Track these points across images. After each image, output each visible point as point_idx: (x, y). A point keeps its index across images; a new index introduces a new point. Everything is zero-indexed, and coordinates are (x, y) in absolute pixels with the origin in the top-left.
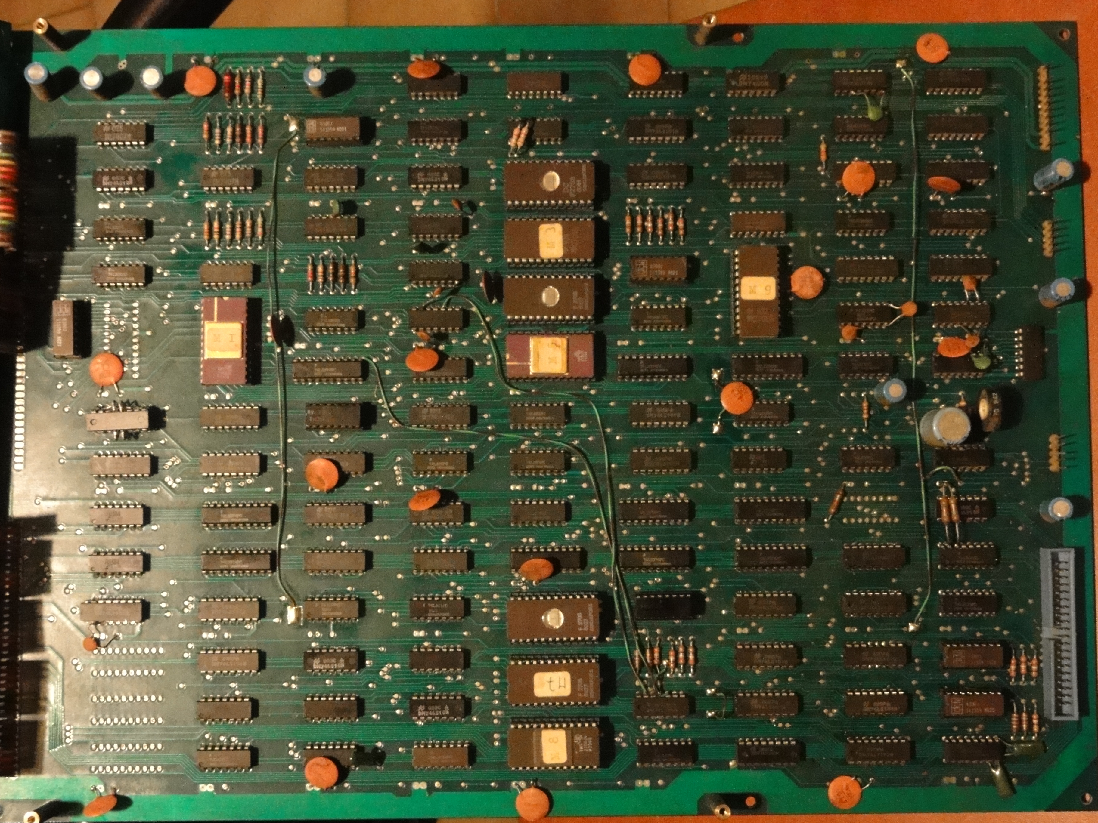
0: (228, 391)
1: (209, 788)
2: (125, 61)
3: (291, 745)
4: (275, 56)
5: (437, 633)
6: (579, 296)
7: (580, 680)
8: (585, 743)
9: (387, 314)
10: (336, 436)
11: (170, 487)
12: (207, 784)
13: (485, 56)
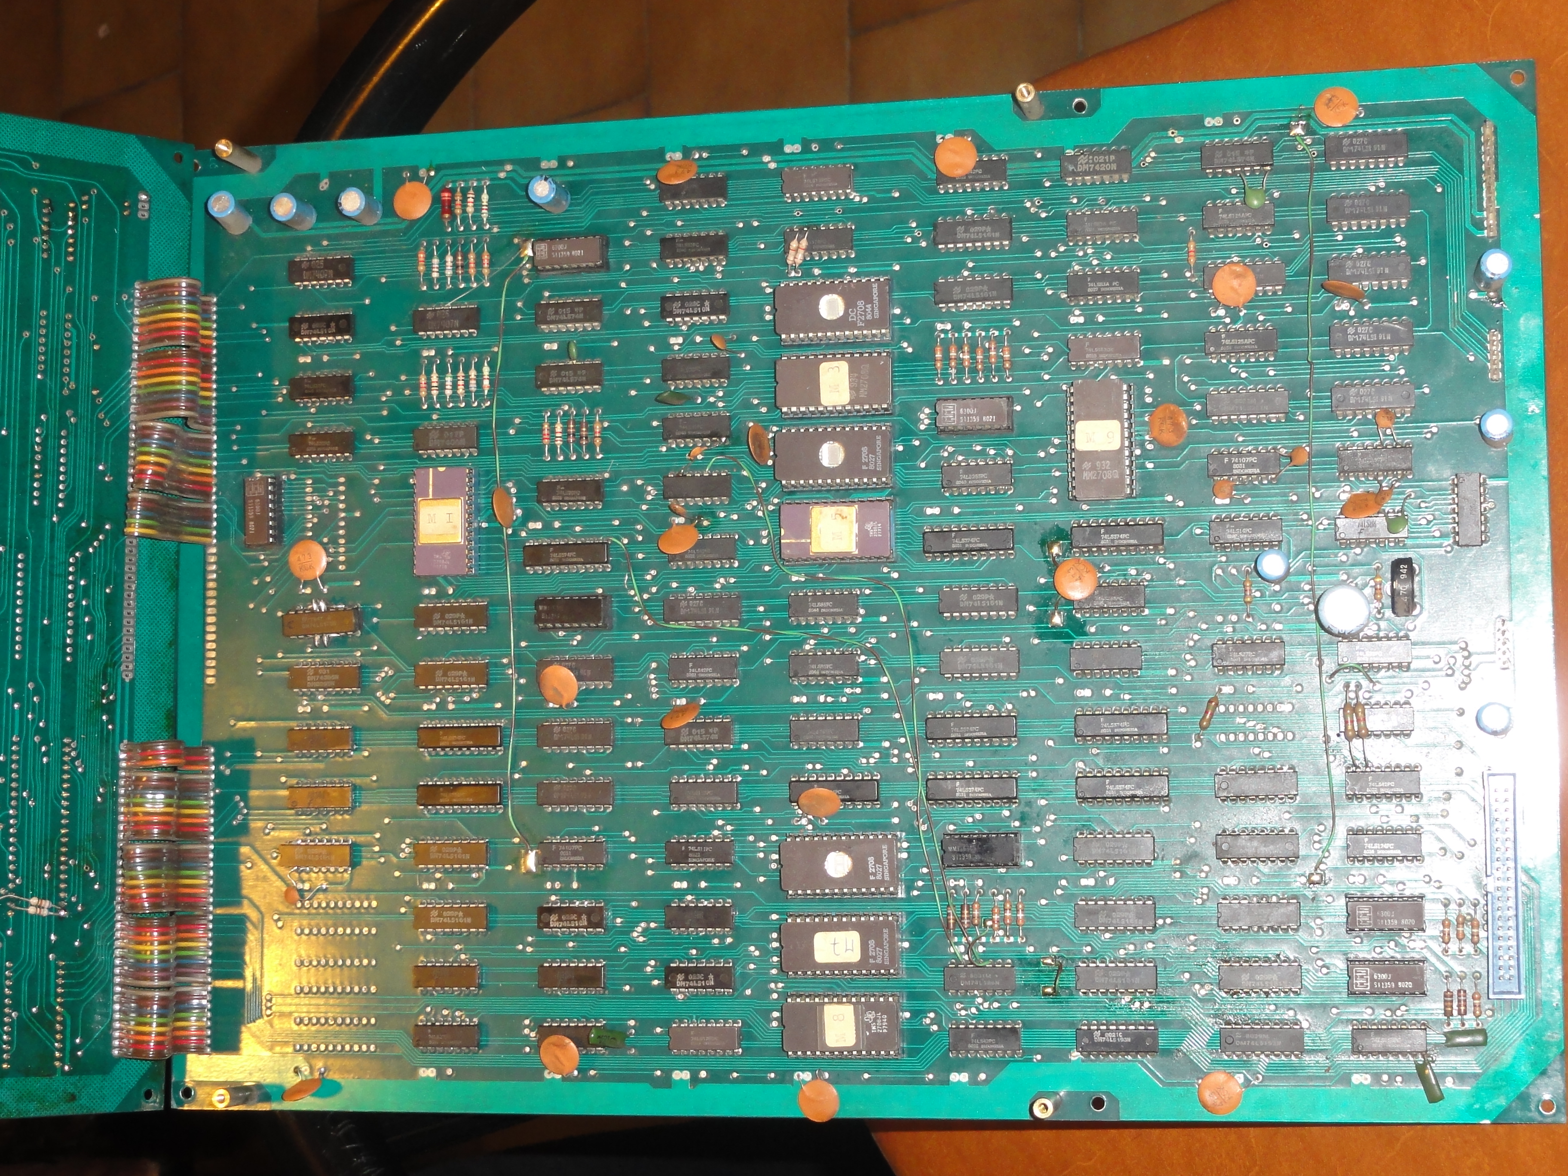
0: (451, 584)
1: (431, 1073)
2: (326, 180)
3: (527, 1022)
4: (501, 163)
5: (703, 884)
6: (869, 452)
7: (872, 943)
8: (879, 1021)
9: (639, 482)
10: (579, 638)
11: (383, 703)
12: (428, 1067)
13: (757, 149)
